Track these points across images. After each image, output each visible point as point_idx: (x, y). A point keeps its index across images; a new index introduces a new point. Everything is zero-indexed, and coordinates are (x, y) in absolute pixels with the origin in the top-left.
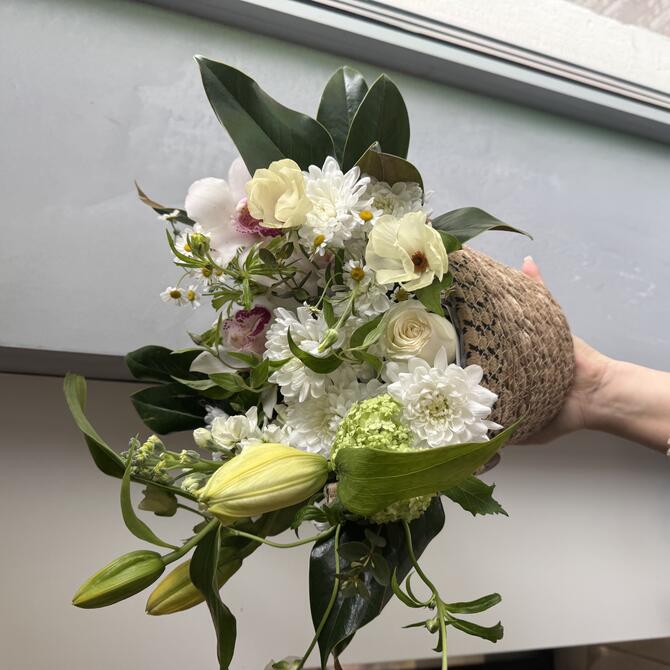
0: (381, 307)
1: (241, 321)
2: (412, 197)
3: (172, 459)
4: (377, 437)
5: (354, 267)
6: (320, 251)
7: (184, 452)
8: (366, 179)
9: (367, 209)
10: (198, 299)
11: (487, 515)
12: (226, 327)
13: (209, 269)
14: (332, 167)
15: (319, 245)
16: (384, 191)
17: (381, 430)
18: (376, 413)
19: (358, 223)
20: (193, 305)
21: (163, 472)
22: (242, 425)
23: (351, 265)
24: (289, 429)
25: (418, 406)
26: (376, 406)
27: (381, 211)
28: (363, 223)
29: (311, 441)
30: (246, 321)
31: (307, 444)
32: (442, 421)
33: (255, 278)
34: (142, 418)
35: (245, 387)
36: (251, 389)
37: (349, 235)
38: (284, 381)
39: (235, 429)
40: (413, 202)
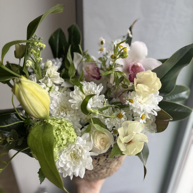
0: (109, 125)
1: (95, 69)
2: (151, 130)
3: (38, 54)
4: (60, 139)
5: (123, 114)
6: (127, 102)
7: (41, 59)
8: (156, 114)
9: (145, 116)
10: (101, 53)
11: (39, 178)
12: (92, 64)
13: (114, 58)
14: (159, 99)
15: (130, 101)
16: (152, 120)
17: (63, 139)
18: (69, 135)
19: (140, 115)
20: (99, 50)
21: (32, 53)
22: (56, 78)
23: (123, 113)
24: (58, 94)
25: (74, 150)
26: (72, 135)
27: (145, 122)
28: (141, 117)
29: (55, 105)
30: (96, 71)
31: (54, 104)
32: (70, 158)
33: (112, 75)
34: (54, 33)
35: (71, 77)
36: (71, 79)
37: (135, 111)
38: (76, 92)
39: (54, 76)
40: (149, 130)
